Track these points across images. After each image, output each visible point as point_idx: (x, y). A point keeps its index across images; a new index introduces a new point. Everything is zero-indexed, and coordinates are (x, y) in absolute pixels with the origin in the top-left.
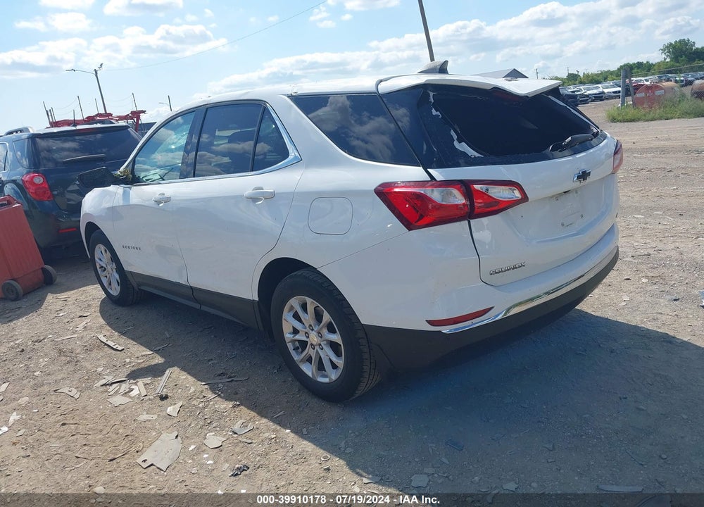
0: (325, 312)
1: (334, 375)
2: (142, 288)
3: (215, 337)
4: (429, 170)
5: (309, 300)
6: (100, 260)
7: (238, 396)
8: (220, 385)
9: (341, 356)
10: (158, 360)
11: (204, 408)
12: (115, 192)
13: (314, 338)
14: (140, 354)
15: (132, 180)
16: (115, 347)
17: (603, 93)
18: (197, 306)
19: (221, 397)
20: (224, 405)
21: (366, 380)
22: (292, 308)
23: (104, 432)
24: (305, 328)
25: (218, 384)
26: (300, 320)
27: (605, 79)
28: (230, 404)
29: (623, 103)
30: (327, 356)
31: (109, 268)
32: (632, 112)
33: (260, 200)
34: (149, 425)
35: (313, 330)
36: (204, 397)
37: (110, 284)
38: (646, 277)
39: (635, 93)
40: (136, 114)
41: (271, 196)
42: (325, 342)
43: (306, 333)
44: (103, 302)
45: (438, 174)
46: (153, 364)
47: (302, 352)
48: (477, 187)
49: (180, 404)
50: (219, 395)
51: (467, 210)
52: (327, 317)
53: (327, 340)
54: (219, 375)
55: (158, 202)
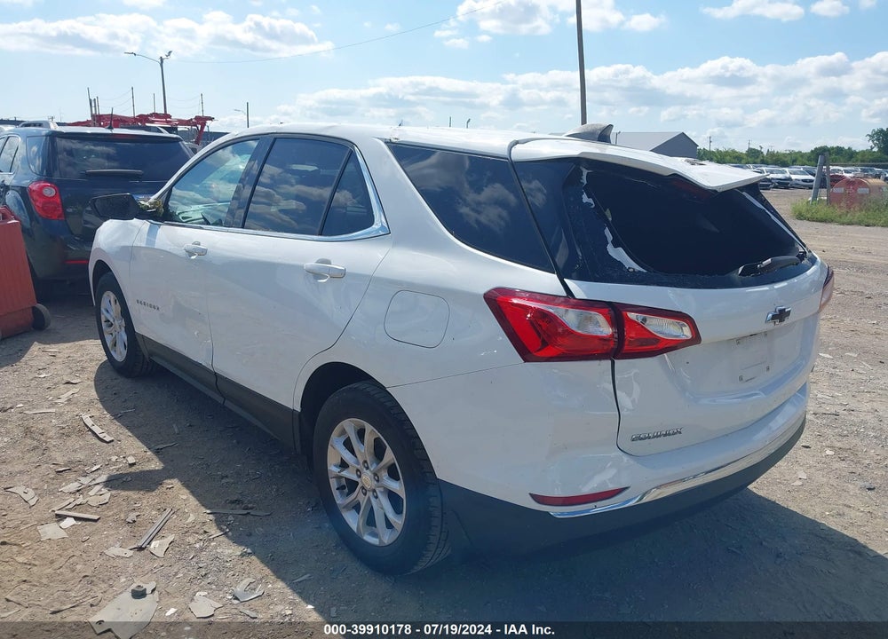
0: (388, 448)
1: (387, 538)
2: (155, 359)
3: (238, 443)
4: (566, 280)
5: (369, 428)
6: (107, 311)
7: (252, 539)
8: (231, 518)
9: (402, 512)
10: (156, 465)
11: (202, 549)
12: (139, 227)
13: (367, 479)
14: (133, 452)
15: (164, 215)
16: (101, 436)
17: (790, 179)
18: (220, 400)
19: (228, 537)
20: (230, 550)
21: (430, 554)
22: (343, 432)
23: (56, 565)
24: (358, 463)
25: (228, 515)
26: (353, 452)
27: (794, 162)
28: (238, 550)
29: (815, 197)
30: (382, 508)
31: (117, 323)
32: (824, 210)
33: (325, 277)
34: (119, 562)
35: (367, 468)
36: (205, 532)
37: (115, 345)
38: (832, 447)
39: (832, 186)
40: (202, 120)
41: (340, 275)
42: (382, 489)
43: (358, 470)
44: (102, 367)
45: (578, 289)
46: (147, 469)
47: (348, 494)
48: (632, 316)
49: (171, 538)
50: (226, 534)
51: (612, 345)
52: (389, 456)
53: (385, 488)
54: (233, 502)
55: (190, 253)
